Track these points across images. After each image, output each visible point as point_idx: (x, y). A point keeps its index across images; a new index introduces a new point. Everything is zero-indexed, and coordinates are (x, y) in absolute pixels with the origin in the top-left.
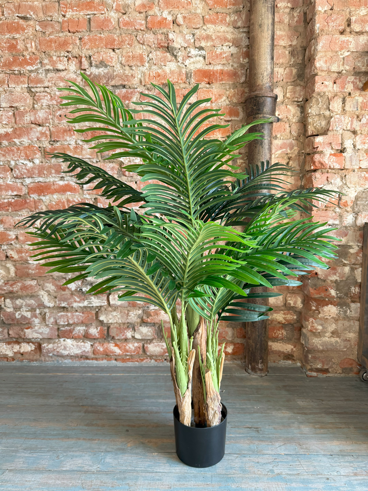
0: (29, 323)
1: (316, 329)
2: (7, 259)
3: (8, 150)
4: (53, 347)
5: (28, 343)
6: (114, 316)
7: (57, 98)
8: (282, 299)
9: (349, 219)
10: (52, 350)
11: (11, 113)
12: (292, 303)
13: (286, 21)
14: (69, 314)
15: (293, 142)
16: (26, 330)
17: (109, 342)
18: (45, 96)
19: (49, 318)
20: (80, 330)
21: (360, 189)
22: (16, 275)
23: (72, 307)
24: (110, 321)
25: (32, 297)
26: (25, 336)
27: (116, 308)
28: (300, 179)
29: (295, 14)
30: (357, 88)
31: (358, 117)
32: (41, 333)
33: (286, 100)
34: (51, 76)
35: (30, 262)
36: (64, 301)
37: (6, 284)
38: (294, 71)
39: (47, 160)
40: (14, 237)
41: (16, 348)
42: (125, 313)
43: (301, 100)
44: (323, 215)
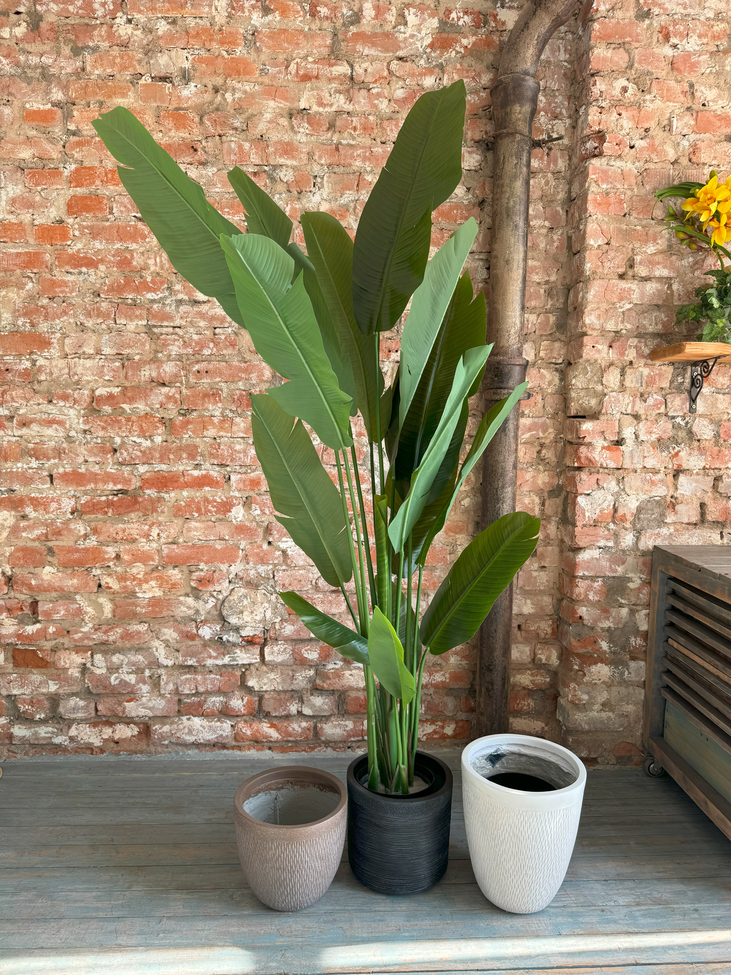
0: (132, 692)
1: (580, 700)
2: (100, 590)
3: (112, 420)
4: (171, 731)
5: (128, 724)
6: (271, 680)
7: (194, 344)
8: (528, 653)
9: (628, 539)
10: (169, 734)
11: (117, 364)
12: (543, 658)
13: (542, 245)
14: (199, 677)
15: (548, 421)
16: (126, 704)
17: (261, 721)
18: (175, 340)
19: (166, 683)
20: (216, 701)
21: (644, 497)
22: (114, 616)
23: (204, 666)
24: (265, 688)
25: (138, 650)
26: (124, 712)
27: (273, 666)
28: (557, 475)
29: (555, 237)
30: (640, 355)
31: (642, 395)
32: (150, 709)
33: (539, 361)
34: (185, 310)
35: (139, 595)
36: (190, 656)
37: (96, 630)
38: (552, 319)
39: (173, 439)
40: (114, 555)
41: (107, 732)
42: (288, 674)
43: (560, 361)
44: (591, 533)
